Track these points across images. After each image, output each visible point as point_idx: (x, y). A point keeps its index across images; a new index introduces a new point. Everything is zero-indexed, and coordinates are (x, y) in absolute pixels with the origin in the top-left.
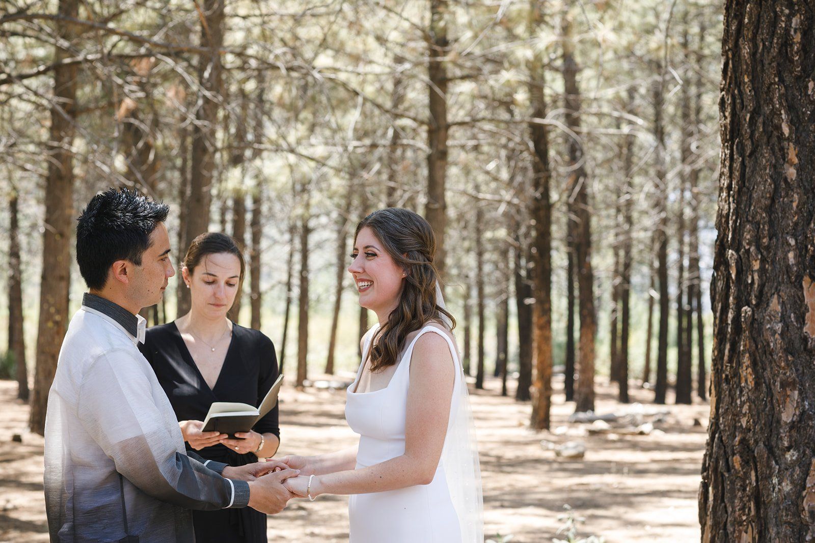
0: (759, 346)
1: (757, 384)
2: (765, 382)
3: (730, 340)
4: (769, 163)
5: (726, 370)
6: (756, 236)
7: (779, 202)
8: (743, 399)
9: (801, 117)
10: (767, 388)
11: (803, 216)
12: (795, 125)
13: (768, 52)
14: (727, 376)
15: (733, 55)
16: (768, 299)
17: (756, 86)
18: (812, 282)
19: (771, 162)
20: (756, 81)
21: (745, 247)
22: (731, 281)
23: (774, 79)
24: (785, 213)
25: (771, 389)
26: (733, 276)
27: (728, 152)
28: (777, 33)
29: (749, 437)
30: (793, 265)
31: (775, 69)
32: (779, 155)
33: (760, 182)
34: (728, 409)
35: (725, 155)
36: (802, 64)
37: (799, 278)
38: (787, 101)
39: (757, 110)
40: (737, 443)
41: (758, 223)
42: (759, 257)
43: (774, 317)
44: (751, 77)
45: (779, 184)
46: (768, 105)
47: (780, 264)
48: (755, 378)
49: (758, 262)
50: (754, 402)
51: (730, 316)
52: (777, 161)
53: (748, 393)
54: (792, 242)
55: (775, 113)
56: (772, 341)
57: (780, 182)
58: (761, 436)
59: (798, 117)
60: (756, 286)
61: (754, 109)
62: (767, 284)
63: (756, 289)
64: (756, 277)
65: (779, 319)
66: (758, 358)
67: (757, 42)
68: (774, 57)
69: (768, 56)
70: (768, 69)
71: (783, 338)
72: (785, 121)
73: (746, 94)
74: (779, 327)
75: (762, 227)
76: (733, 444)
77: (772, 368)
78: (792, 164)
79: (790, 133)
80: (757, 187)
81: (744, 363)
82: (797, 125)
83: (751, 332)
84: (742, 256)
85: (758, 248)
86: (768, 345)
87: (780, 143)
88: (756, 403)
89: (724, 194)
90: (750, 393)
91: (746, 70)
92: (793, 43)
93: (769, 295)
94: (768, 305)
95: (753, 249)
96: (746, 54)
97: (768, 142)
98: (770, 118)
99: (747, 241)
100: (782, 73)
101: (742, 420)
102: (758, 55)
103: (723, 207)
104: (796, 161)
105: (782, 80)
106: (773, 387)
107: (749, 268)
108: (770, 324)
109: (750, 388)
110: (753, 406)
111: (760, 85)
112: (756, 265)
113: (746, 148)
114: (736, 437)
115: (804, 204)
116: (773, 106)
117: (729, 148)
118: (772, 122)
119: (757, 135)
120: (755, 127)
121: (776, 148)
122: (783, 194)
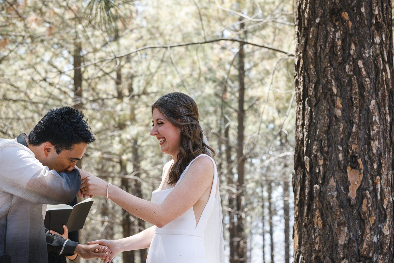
0: (324, 205)
1: (324, 226)
2: (328, 224)
3: (307, 204)
4: (326, 108)
5: (305, 220)
6: (320, 147)
7: (332, 128)
8: (316, 235)
9: (343, 84)
10: (329, 227)
11: (346, 135)
12: (339, 88)
13: (324, 51)
14: (305, 224)
15: (303, 56)
16: (328, 180)
17: (317, 70)
18: (352, 169)
19: (327, 108)
20: (317, 67)
21: (314, 154)
22: (306, 173)
23: (327, 65)
24: (336, 134)
25: (331, 228)
26: (308, 170)
27: (301, 106)
28: (328, 41)
29: (320, 255)
30: (341, 160)
31: (328, 59)
32: (331, 104)
33: (321, 119)
34: (307, 241)
35: (300, 108)
36: (342, 56)
37: (345, 167)
38: (335, 75)
40: (313, 259)
41: (321, 141)
42: (323, 158)
43: (332, 189)
44: (314, 65)
45: (332, 119)
46: (324, 79)
47: (334, 161)
48: (322, 222)
49: (322, 160)
50: (322, 236)
51: (307, 191)
52: (330, 107)
53: (318, 231)
54: (341, 148)
55: (329, 82)
56: (332, 202)
57: (332, 118)
58: (327, 253)
59: (341, 84)
60: (322, 173)
61: (317, 82)
62: (327, 172)
63: (321, 175)
64: (321, 168)
65: (335, 190)
66: (324, 212)
67: (317, 47)
68: (327, 53)
69: (324, 53)
70: (324, 60)
71: (337, 200)
72: (334, 86)
73: (312, 74)
74: (335, 194)
75: (323, 141)
76: (311, 259)
77: (332, 217)
78: (338, 108)
79: (337, 92)
80: (320, 121)
81: (316, 215)
82: (341, 88)
83: (319, 198)
84: (312, 159)
85: (322, 153)
86: (330, 204)
87: (331, 98)
88: (323, 236)
89: (300, 129)
90: (320, 231)
91: (312, 62)
92: (337, 45)
93: (329, 177)
94: (328, 183)
95: (319, 154)
96: (311, 54)
97: (325, 98)
98: (326, 85)
99: (316, 150)
100: (332, 62)
101: (315, 246)
102: (318, 54)
103: (299, 135)
104: (341, 106)
105: (331, 65)
106: (332, 227)
107: (317, 165)
108: (330, 192)
109: (320, 228)
110: (322, 238)
111: (319, 69)
112: (321, 162)
113: (313, 102)
114: (312, 256)
115: (346, 128)
116: (327, 79)
117: (302, 104)
118: (327, 87)
119: (319, 94)
120: (317, 90)
121: (330, 100)
122: (334, 124)
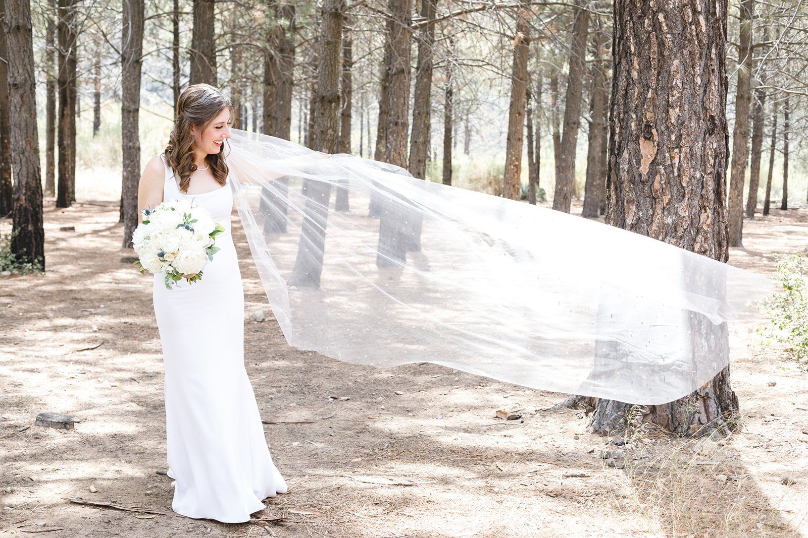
0: (618, 179)
1: (617, 201)
2: (620, 200)
3: (607, 175)
5: (606, 192)
6: (618, 113)
7: (629, 92)
9: (641, 41)
10: (621, 203)
11: (641, 101)
14: (607, 196)
16: (623, 151)
18: (645, 141)
19: (626, 68)
20: (622, 20)
21: (614, 121)
23: (628, 18)
24: (632, 99)
25: (623, 205)
30: (634, 130)
31: (628, 12)
32: (630, 64)
33: (621, 81)
36: (642, 8)
37: (638, 138)
38: (634, 31)
42: (619, 125)
43: (625, 161)
45: (629, 82)
46: (625, 34)
47: (628, 130)
48: (616, 197)
49: (619, 128)
51: (608, 160)
52: (629, 67)
54: (634, 116)
55: (628, 39)
56: (623, 176)
57: (630, 80)
59: (639, 41)
60: (617, 143)
61: (620, 37)
62: (622, 141)
64: (618, 137)
65: (627, 162)
66: (618, 186)
68: (628, 5)
69: (626, 4)
71: (628, 174)
72: (632, 43)
74: (626, 167)
75: (620, 107)
78: (635, 69)
79: (635, 51)
80: (620, 83)
81: (612, 188)
82: (639, 46)
83: (615, 170)
85: (619, 120)
86: (622, 178)
87: (630, 57)
88: (617, 213)
90: (614, 208)
93: (623, 148)
94: (622, 154)
95: (617, 121)
97: (626, 56)
98: (626, 42)
99: (615, 117)
100: (631, 15)
102: (622, 4)
104: (637, 67)
105: (631, 18)
106: (624, 203)
107: (615, 133)
108: (623, 165)
109: (614, 204)
111: (623, 22)
112: (618, 130)
115: (641, 93)
116: (627, 35)
121: (629, 60)
122: (631, 87)
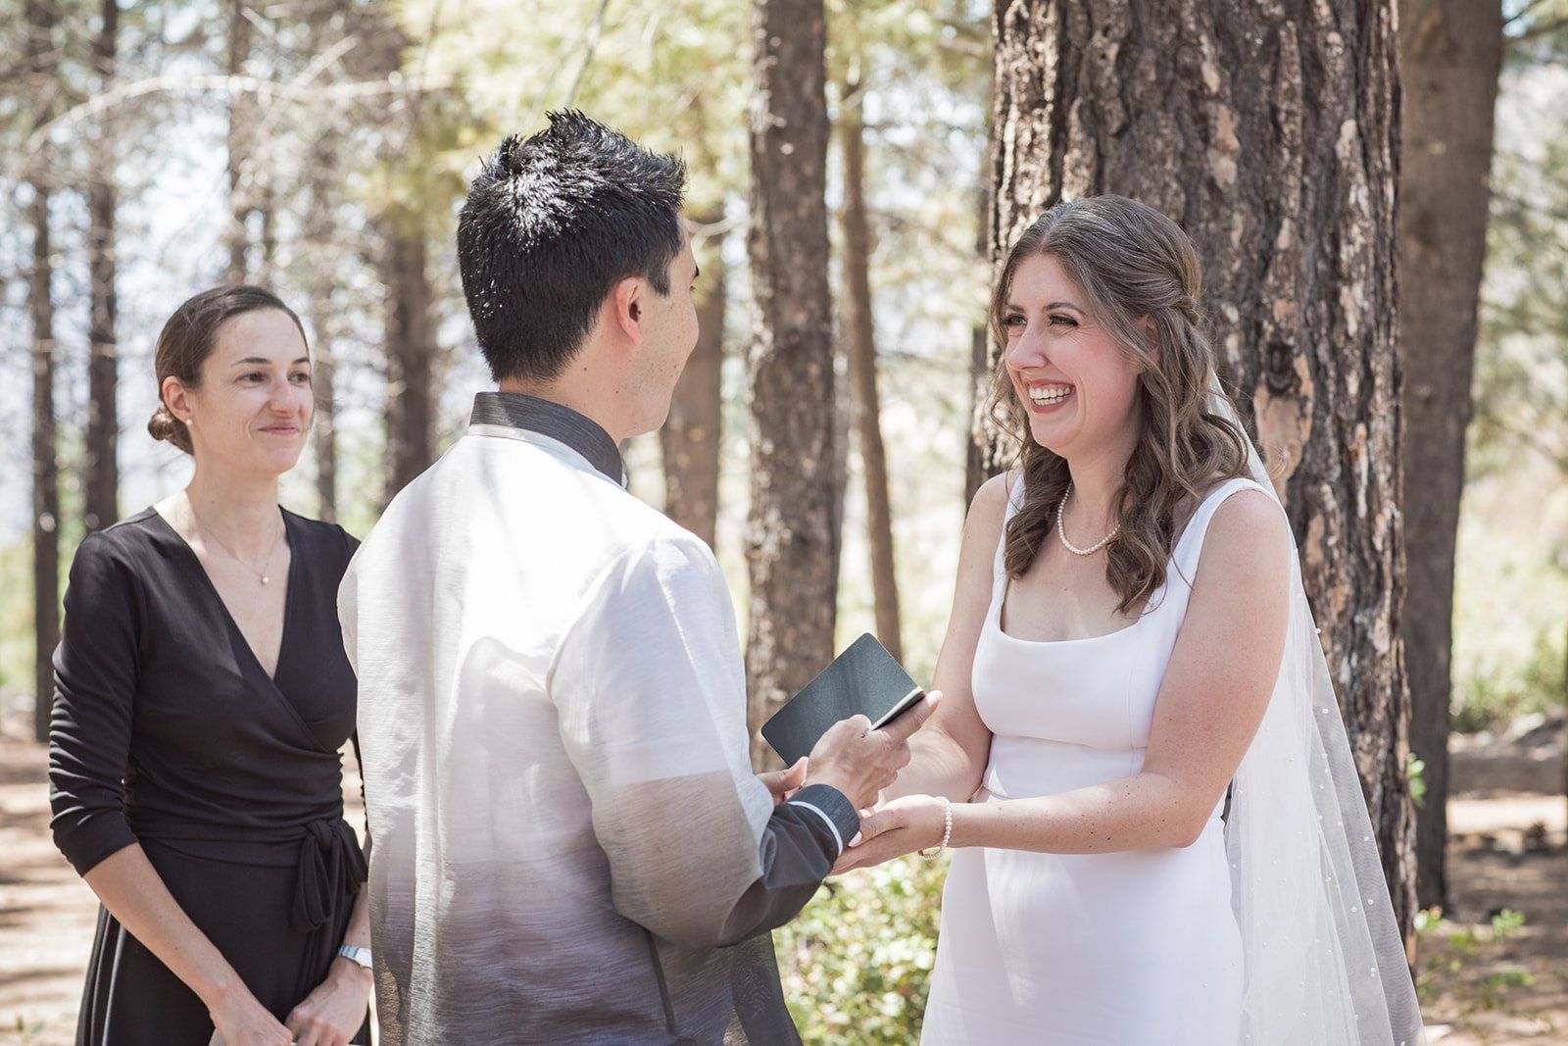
4: (1171, 148)
7: (1197, 230)
9: (1242, 51)
11: (1252, 260)
12: (1229, 68)
18: (1271, 399)
19: (1176, 147)
24: (1213, 254)
27: (1042, 128)
30: (1236, 363)
32: (1193, 130)
33: (1149, 190)
35: (1034, 134)
37: (1249, 392)
38: (1209, 15)
39: (1134, 35)
45: (1196, 194)
46: (1165, 26)
52: (1187, 144)
54: (1233, 315)
55: (1186, 42)
57: (1199, 188)
59: (1235, 51)
61: (1129, 36)
72: (1208, 57)
78: (1224, 150)
79: (1221, 85)
82: (1234, 68)
87: (1195, 106)
97: (1165, 106)
98: (1170, 53)
104: (1234, 143)
113: (1108, 118)
115: (1254, 234)
116: (1180, 28)
117: (1046, 118)
118: (1175, 60)
119: (1139, 89)
120: (1131, 70)
121: (1186, 116)
122: (1206, 214)
